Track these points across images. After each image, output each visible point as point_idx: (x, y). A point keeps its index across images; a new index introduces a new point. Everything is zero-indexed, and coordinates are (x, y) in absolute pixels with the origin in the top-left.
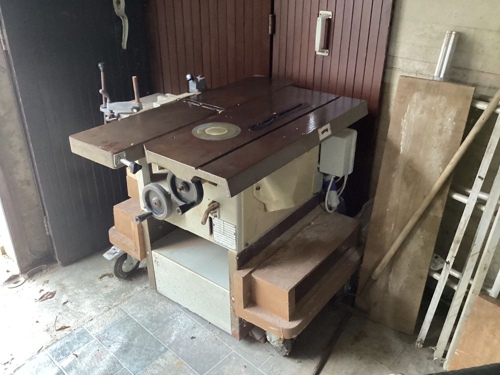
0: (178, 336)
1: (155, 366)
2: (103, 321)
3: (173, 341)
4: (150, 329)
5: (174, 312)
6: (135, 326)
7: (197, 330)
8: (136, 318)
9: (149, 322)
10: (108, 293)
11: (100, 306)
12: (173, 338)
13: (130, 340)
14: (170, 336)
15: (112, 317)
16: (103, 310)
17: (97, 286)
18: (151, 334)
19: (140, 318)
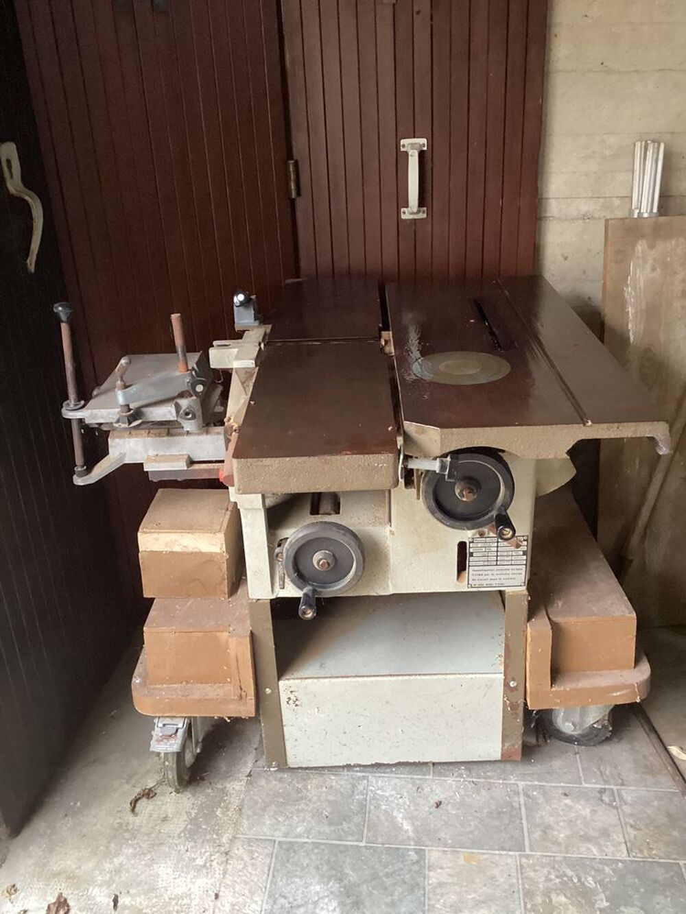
0: (411, 818)
1: (438, 891)
2: (246, 883)
3: (413, 832)
4: (350, 838)
5: (354, 786)
6: (316, 851)
7: (427, 790)
8: (299, 836)
9: (332, 828)
10: (186, 828)
11: (200, 862)
12: (407, 826)
13: (341, 880)
14: (396, 827)
15: (253, 865)
16: (214, 863)
17: (143, 830)
18: (362, 844)
19: (308, 831)
